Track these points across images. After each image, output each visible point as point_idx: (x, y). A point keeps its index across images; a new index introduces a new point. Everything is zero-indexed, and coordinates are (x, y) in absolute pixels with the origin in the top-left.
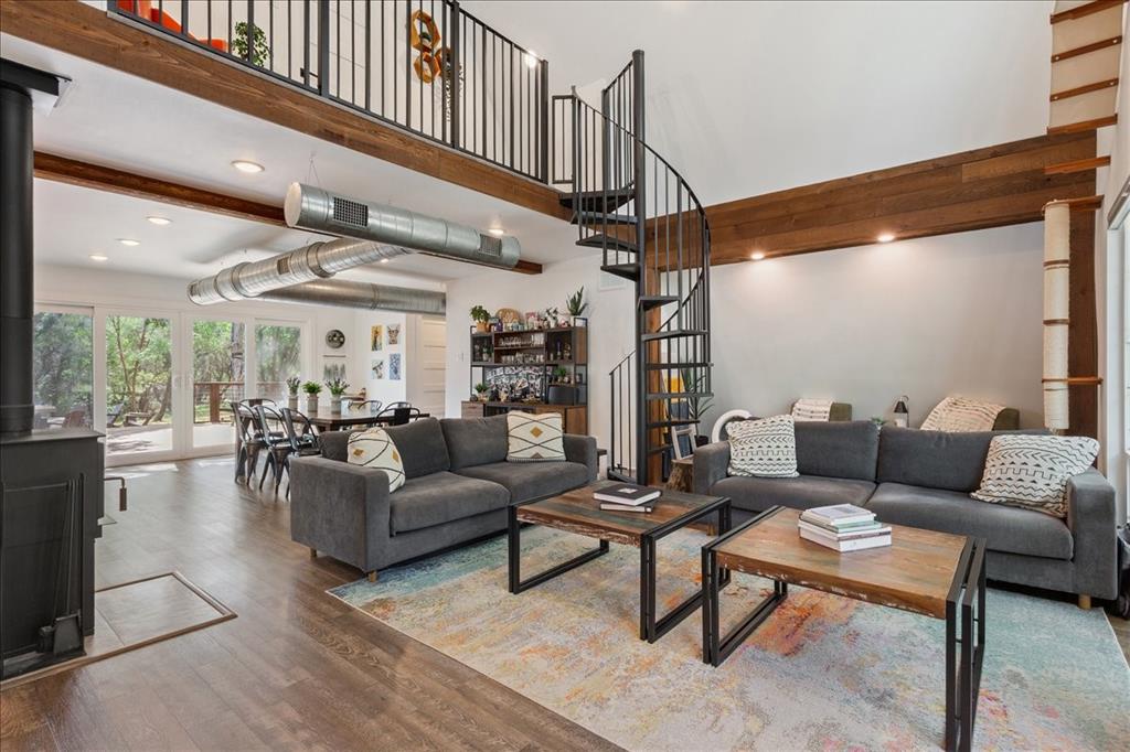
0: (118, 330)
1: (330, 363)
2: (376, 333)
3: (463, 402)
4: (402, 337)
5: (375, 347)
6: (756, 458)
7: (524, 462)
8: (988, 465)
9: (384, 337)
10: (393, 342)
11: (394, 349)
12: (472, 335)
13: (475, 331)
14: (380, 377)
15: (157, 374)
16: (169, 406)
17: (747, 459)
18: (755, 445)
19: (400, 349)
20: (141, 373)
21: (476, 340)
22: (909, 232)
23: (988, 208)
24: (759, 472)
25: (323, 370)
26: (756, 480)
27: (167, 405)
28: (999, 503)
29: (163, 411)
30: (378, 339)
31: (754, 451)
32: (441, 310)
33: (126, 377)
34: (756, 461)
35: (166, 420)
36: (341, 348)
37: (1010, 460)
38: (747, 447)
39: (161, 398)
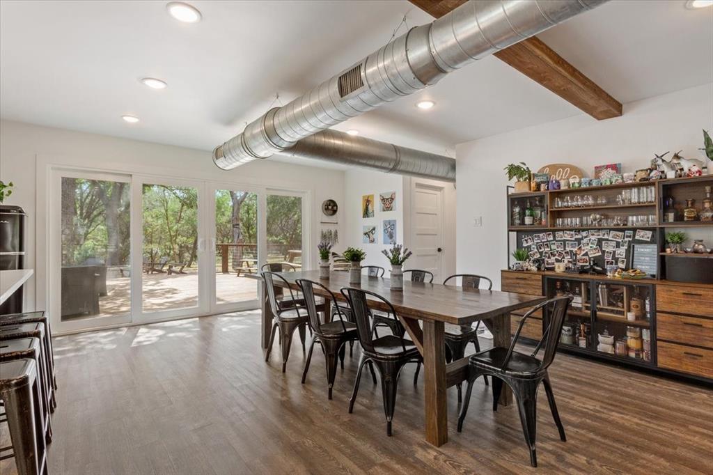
0: (167, 211)
1: (326, 228)
2: (368, 201)
3: (502, 271)
4: (398, 203)
5: (366, 213)
9: (377, 205)
10: (388, 208)
11: (389, 216)
12: (508, 196)
13: (511, 191)
14: (372, 241)
15: (188, 238)
16: (196, 256)
19: (397, 214)
20: (180, 237)
21: (514, 201)
25: (320, 235)
27: (194, 257)
29: (191, 260)
30: (370, 207)
32: (450, 175)
33: (171, 239)
35: (195, 265)
36: (334, 216)
39: (191, 252)
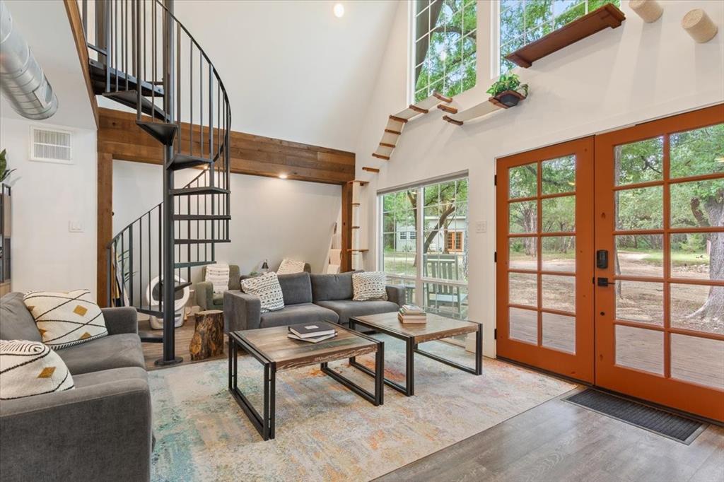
6: (270, 300)
7: (68, 347)
8: (355, 288)
17: (266, 301)
18: (268, 292)
22: (295, 177)
23: (314, 174)
24: (273, 308)
26: (271, 314)
28: (367, 300)
31: (269, 295)
34: (271, 301)
37: (368, 282)
38: (264, 294)
